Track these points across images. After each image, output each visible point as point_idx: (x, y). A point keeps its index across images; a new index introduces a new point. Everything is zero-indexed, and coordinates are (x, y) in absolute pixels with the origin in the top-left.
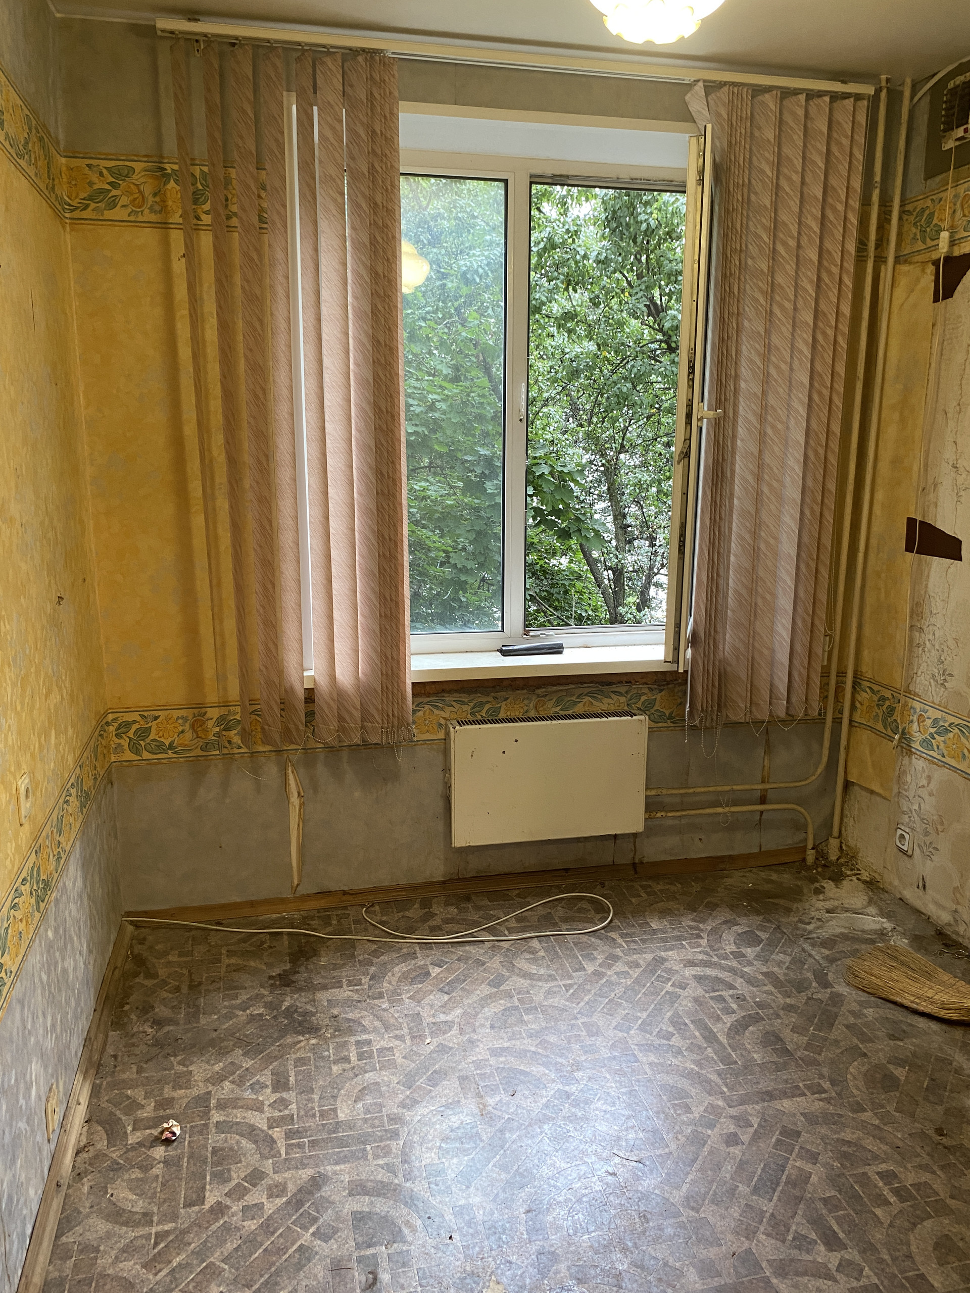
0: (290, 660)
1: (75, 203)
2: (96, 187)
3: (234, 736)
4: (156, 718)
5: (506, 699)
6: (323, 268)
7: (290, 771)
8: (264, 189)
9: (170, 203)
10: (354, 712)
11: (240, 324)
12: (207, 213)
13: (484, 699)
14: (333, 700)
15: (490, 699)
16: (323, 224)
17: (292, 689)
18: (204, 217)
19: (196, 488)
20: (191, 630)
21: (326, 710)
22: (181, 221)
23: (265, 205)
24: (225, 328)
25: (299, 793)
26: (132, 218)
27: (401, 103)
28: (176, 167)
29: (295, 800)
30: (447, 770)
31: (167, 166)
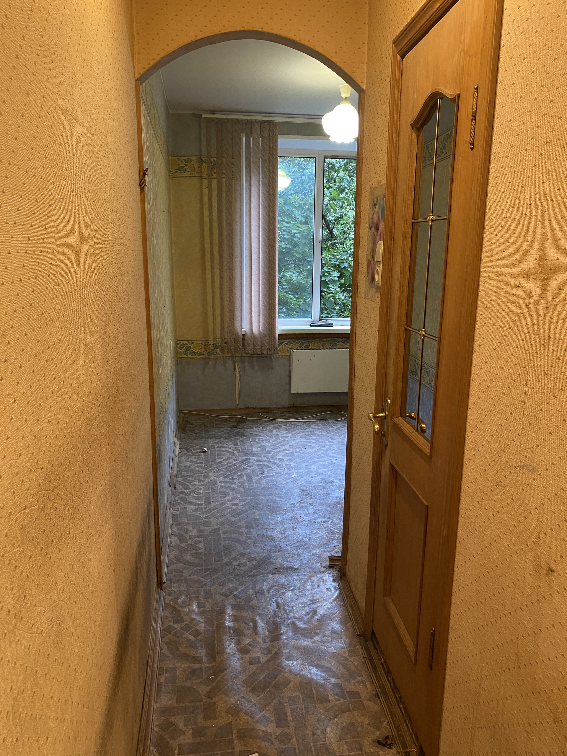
0: (238, 324)
1: (173, 171)
2: (180, 166)
3: (218, 351)
4: (193, 343)
5: (312, 342)
6: (252, 191)
7: (236, 363)
8: (234, 165)
9: (203, 170)
10: (258, 343)
11: (224, 210)
12: (215, 173)
13: (304, 342)
14: (252, 338)
15: (306, 342)
16: (253, 177)
17: (238, 334)
18: (214, 174)
19: (208, 265)
20: (205, 313)
21: (249, 341)
22: (207, 176)
23: (234, 170)
24: (220, 212)
25: (239, 372)
26: (191, 175)
27: (279, 136)
28: (205, 159)
29: (238, 374)
30: (290, 366)
31: (202, 158)
